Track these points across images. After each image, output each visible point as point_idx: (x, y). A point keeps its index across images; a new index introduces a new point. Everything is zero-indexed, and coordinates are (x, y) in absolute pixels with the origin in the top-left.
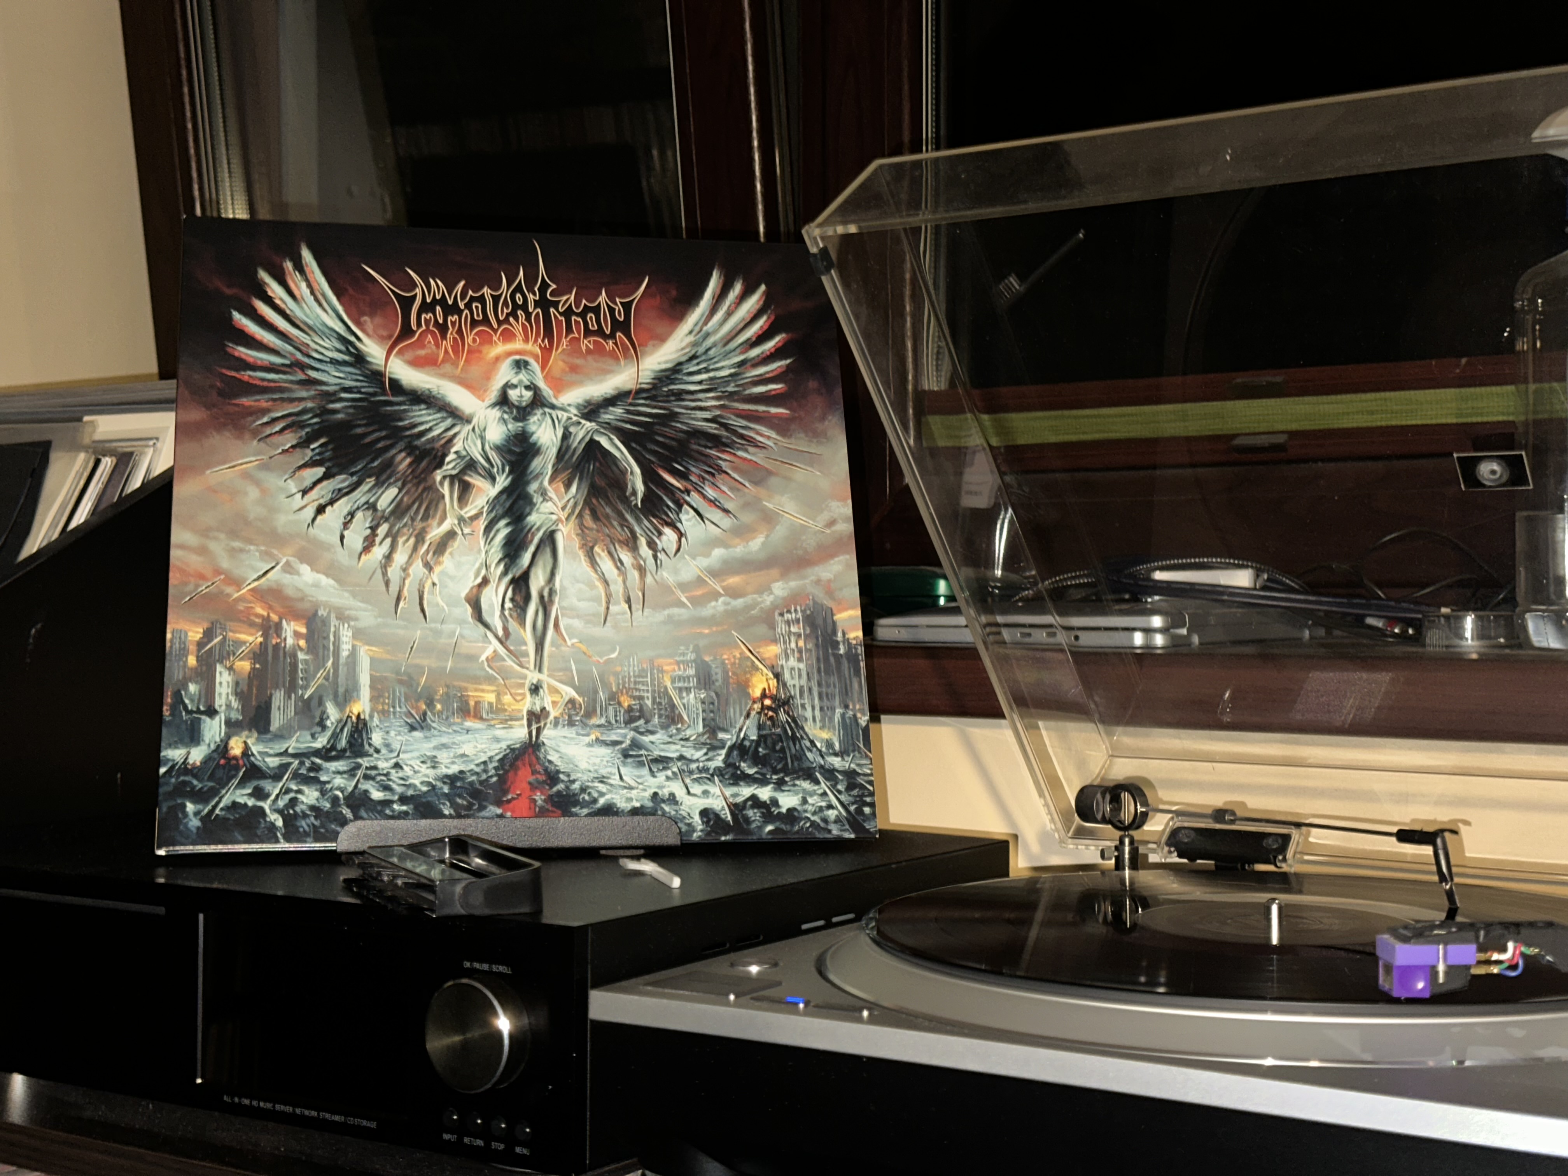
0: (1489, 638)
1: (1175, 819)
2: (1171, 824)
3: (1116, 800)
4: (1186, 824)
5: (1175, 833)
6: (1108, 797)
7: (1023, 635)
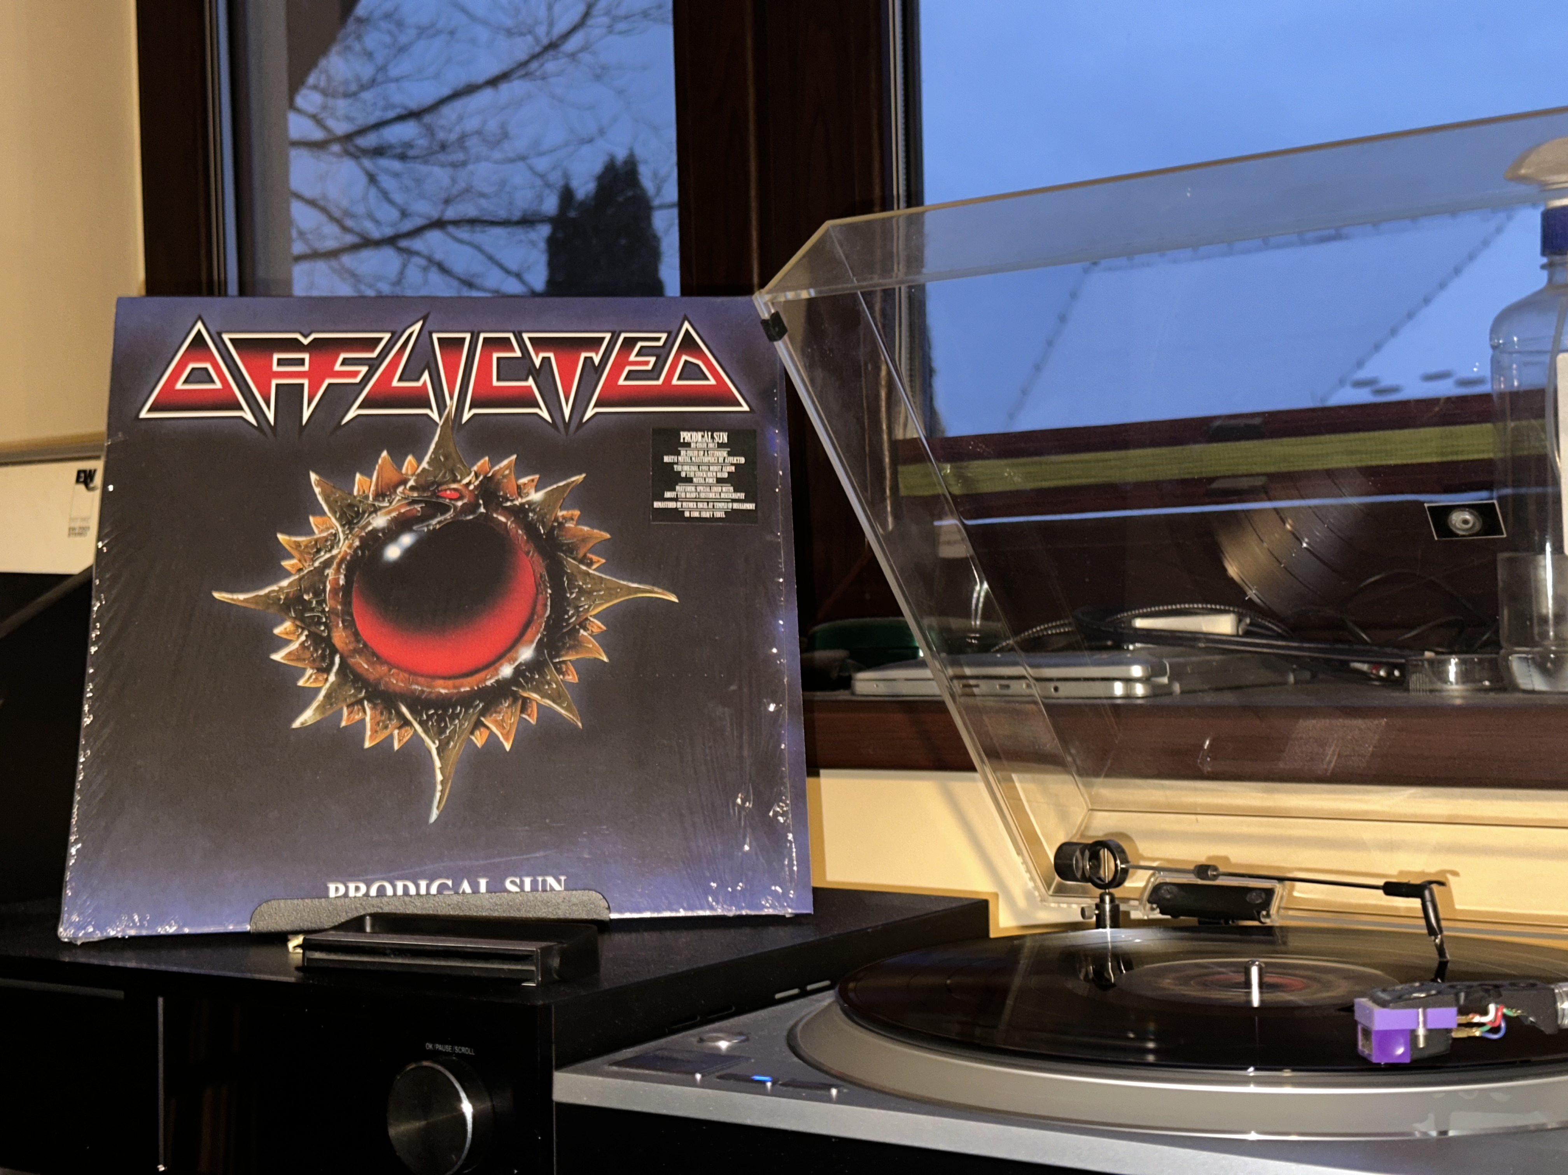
0: (1474, 681)
1: (1157, 875)
2: (1152, 880)
3: (1095, 857)
4: (1168, 880)
5: (1157, 889)
6: (1087, 853)
7: (1002, 686)
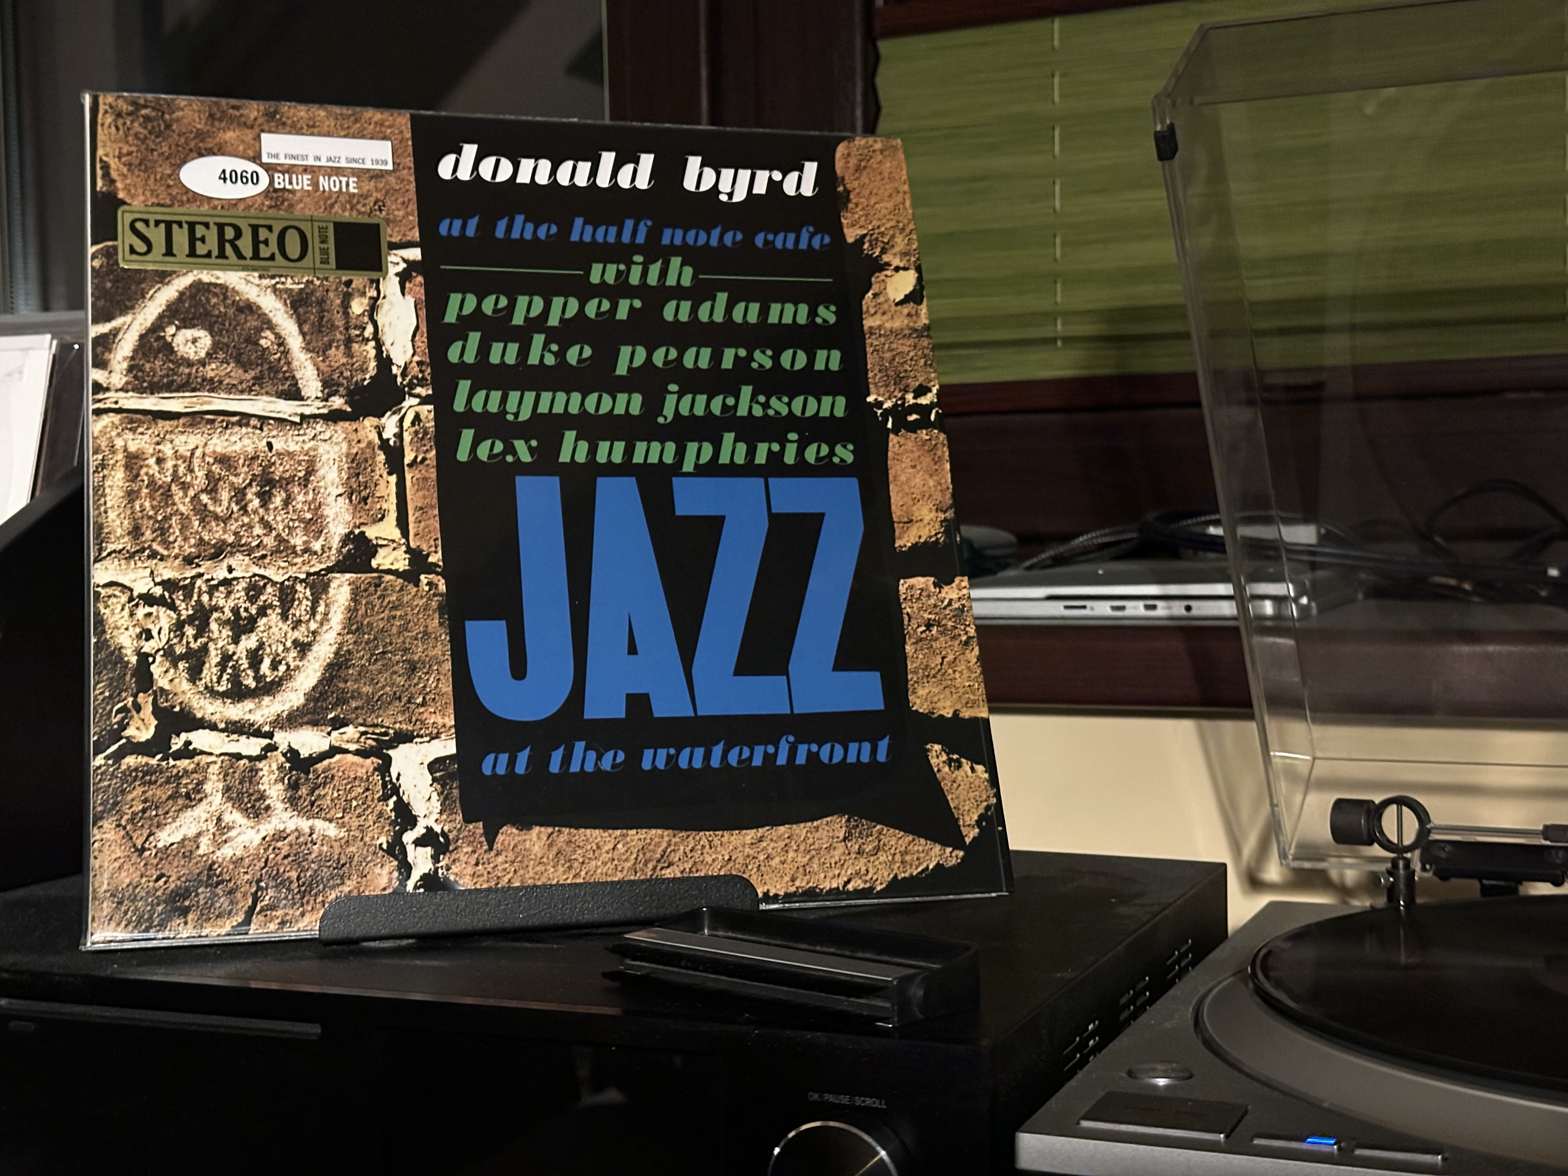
7: (1114, 608)
